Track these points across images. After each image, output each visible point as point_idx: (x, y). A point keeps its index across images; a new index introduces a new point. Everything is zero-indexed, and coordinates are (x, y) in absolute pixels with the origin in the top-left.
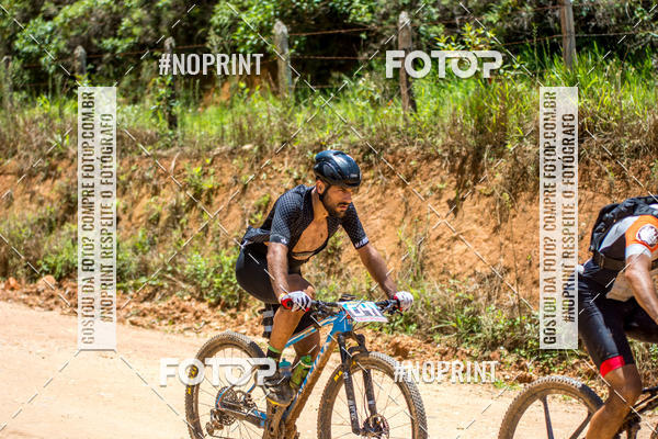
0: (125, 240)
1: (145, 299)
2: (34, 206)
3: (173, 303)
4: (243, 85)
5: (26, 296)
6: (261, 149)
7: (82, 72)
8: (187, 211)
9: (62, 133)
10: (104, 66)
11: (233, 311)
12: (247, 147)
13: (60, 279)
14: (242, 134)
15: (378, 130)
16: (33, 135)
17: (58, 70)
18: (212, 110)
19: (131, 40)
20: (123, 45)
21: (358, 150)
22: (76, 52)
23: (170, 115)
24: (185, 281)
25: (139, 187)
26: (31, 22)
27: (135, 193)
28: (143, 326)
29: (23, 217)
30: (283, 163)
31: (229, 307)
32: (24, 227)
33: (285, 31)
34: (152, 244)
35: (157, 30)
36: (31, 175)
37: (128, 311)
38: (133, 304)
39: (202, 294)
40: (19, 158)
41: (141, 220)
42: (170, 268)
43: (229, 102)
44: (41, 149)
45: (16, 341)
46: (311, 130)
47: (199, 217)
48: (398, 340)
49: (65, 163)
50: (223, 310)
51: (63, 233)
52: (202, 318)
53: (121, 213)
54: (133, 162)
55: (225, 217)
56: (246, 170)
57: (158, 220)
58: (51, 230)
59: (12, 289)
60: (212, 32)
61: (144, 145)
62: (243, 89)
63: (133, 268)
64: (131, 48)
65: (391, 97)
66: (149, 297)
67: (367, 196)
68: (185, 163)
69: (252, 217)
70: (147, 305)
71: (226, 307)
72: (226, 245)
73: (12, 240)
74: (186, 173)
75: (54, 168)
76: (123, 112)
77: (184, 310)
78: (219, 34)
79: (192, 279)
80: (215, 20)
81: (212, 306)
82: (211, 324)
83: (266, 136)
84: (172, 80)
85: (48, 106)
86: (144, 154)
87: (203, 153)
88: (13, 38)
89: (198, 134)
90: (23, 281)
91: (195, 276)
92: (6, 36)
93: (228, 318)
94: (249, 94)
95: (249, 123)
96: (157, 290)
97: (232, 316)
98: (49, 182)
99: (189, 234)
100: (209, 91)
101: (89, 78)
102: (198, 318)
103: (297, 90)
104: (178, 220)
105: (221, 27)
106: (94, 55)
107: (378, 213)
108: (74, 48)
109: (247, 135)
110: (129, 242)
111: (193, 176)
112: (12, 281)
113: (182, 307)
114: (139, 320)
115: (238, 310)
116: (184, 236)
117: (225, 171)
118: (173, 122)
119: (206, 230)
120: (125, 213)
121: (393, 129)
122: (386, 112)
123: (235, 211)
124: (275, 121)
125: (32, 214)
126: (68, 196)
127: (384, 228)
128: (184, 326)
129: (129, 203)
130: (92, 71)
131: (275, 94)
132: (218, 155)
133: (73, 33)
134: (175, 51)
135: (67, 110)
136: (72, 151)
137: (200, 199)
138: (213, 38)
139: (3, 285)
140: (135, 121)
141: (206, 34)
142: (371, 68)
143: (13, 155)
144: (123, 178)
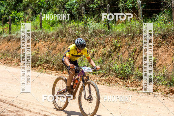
0: (96, 60)
1: (101, 77)
3: (109, 78)
6: (134, 35)
7: (84, 14)
8: (113, 52)
9: (79, 31)
10: (90, 12)
11: (126, 80)
12: (130, 34)
14: (128, 31)
15: (166, 30)
16: (70, 31)
17: (78, 13)
18: (120, 24)
19: (97, 5)
20: (95, 6)
21: (160, 35)
22: (82, 8)
23: (108, 25)
24: (112, 72)
25: (100, 46)
28: (101, 84)
30: (140, 39)
31: (125, 79)
33: (140, 2)
34: (104, 61)
35: (105, 2)
37: (97, 80)
38: (98, 78)
39: (117, 75)
40: (67, 37)
41: (100, 55)
42: (108, 68)
43: (124, 22)
44: (72, 35)
47: (117, 54)
48: (172, 88)
50: (123, 80)
52: (117, 82)
53: (95, 53)
54: (98, 39)
55: (124, 54)
56: (130, 41)
57: (105, 55)
59: (65, 74)
60: (120, 3)
61: (101, 34)
64: (97, 7)
65: (170, 21)
66: (103, 76)
67: (163, 48)
68: (112, 39)
69: (131, 54)
70: (102, 78)
71: (124, 79)
72: (124, 62)
74: (113, 42)
76: (95, 25)
77: (112, 80)
78: (122, 3)
79: (114, 71)
81: (120, 79)
82: (120, 84)
83: (135, 31)
85: (75, 23)
86: (101, 36)
87: (118, 36)
88: (65, 4)
89: (116, 31)
91: (115, 70)
93: (124, 82)
95: (131, 28)
96: (105, 74)
97: (125, 81)
99: (114, 58)
100: (119, 19)
101: (86, 15)
102: (116, 82)
103: (143, 19)
104: (111, 55)
106: (87, 9)
107: (166, 53)
108: (82, 7)
109: (130, 31)
110: (97, 61)
111: (115, 43)
112: (65, 71)
113: (112, 79)
114: (100, 82)
115: (127, 80)
116: (112, 59)
117: (124, 41)
118: (109, 27)
119: (118, 57)
120: (96, 53)
121: (170, 30)
122: (168, 25)
123: (126, 52)
124: (138, 27)
127: (168, 57)
128: (112, 84)
129: (97, 50)
130: (87, 13)
131: (138, 20)
132: (122, 37)
133: (81, 3)
134: (110, 8)
135: (80, 24)
136: (81, 36)
137: (117, 49)
138: (120, 4)
139: (62, 73)
140: (99, 27)
141: (118, 3)
142: (164, 13)
143: (65, 37)
144: (95, 43)
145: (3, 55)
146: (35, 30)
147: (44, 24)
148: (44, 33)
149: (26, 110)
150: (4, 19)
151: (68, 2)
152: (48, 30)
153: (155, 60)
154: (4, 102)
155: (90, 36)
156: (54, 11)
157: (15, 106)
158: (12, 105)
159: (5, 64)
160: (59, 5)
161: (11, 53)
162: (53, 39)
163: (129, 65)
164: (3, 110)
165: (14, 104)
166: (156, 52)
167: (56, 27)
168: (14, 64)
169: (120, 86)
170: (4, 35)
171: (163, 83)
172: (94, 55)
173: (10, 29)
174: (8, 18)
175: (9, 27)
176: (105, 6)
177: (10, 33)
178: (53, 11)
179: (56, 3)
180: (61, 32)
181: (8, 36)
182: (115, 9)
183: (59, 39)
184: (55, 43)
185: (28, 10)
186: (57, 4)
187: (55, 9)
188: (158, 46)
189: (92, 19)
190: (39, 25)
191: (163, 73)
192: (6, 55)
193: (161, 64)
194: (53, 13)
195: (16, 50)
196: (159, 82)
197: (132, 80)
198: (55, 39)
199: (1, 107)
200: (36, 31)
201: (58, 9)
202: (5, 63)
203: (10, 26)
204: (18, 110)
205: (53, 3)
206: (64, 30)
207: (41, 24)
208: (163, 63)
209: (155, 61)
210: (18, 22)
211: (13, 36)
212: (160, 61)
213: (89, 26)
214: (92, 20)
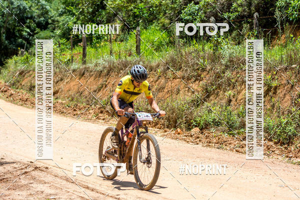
0: (234, 110)
2: (190, 94)
4: (292, 36)
5: (186, 138)
8: (264, 97)
9: (204, 59)
11: (286, 146)
12: (294, 66)
13: (201, 129)
14: (291, 60)
16: (190, 60)
18: (276, 48)
19: (237, 13)
20: (233, 16)
22: (211, 19)
25: (241, 85)
26: (189, 5)
27: (239, 88)
28: (242, 153)
29: (184, 99)
31: (284, 144)
32: (185, 104)
35: (250, 9)
36: (189, 79)
37: (235, 145)
38: (237, 142)
39: (271, 137)
40: (183, 71)
41: (241, 101)
43: (284, 44)
44: (193, 66)
45: (181, 159)
47: (270, 100)
49: (205, 73)
50: (281, 146)
51: (203, 107)
52: (271, 149)
54: (238, 73)
55: (283, 100)
56: (293, 77)
58: (198, 106)
59: (179, 134)
60: (277, 10)
62: (292, 38)
63: (238, 124)
64: (237, 17)
69: (296, 100)
71: (282, 144)
72: (283, 114)
73: (179, 110)
75: (199, 76)
76: (233, 49)
78: (280, 11)
80: (278, 4)
81: (276, 143)
82: (275, 152)
84: (257, 33)
85: (197, 45)
87: (272, 69)
88: (180, 13)
90: (184, 130)
91: (268, 129)
92: (176, 12)
93: (283, 149)
94: (295, 41)
95: (295, 54)
97: (285, 148)
98: (197, 82)
99: (265, 108)
100: (275, 39)
102: (269, 149)
105: (281, 7)
106: (219, 21)
108: (210, 17)
109: (293, 60)
110: (236, 112)
111: (267, 80)
112: (179, 130)
114: (240, 149)
115: (288, 145)
117: (283, 77)
119: (273, 106)
120: (234, 97)
123: (288, 97)
125: (189, 97)
126: (207, 89)
129: (236, 93)
132: (279, 70)
133: (209, 11)
134: (259, 19)
135: (206, 48)
136: (209, 67)
137: (270, 91)
138: (277, 13)
139: (174, 132)
140: (239, 53)
141: (274, 11)
143: (180, 69)
144: (233, 81)
145: (72, 100)
146: (127, 57)
147: (144, 47)
148: (144, 62)
149: (111, 197)
150: (73, 37)
151: (185, 8)
152: (151, 57)
154: (72, 183)
155: (223, 67)
156: (161, 25)
157: (92, 190)
158: (88, 188)
159: (76, 117)
160: (169, 14)
161: (86, 97)
162: (159, 73)
163: (293, 119)
164: (71, 196)
165: (90, 186)
167: (164, 52)
168: (90, 117)
169: (275, 156)
170: (74, 66)
172: (230, 101)
173: (84, 55)
174: (80, 37)
175: (82, 52)
176: (250, 15)
177: (84, 62)
178: (159, 23)
179: (165, 11)
180: (173, 61)
181: (81, 67)
182: (268, 21)
183: (169, 74)
184: (163, 81)
185: (116, 22)
186: (167, 11)
187: (162, 20)
189: (227, 37)
190: (134, 49)
192: (77, 101)
194: (158, 28)
195: (95, 91)
197: (298, 146)
198: (163, 74)
199: (68, 190)
200: (129, 59)
201: (167, 21)
202: (74, 115)
203: (84, 49)
204: (98, 197)
205: (159, 10)
206: (178, 57)
207: (138, 47)
210: (98, 42)
211: (89, 68)
213: (222, 51)
214: (227, 40)
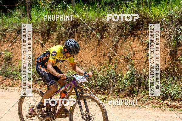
21: (15, 31)
46: (2, 25)
65: (25, 16)
67: (18, 43)
122: (23, 20)
142: (19, 8)
153: (11, 55)
166: (11, 47)
171: (20, 78)
188: (13, 41)
191: (19, 68)
193: (17, 59)
196: (16, 77)
208: (19, 58)
209: (11, 57)
212: (15, 56)
